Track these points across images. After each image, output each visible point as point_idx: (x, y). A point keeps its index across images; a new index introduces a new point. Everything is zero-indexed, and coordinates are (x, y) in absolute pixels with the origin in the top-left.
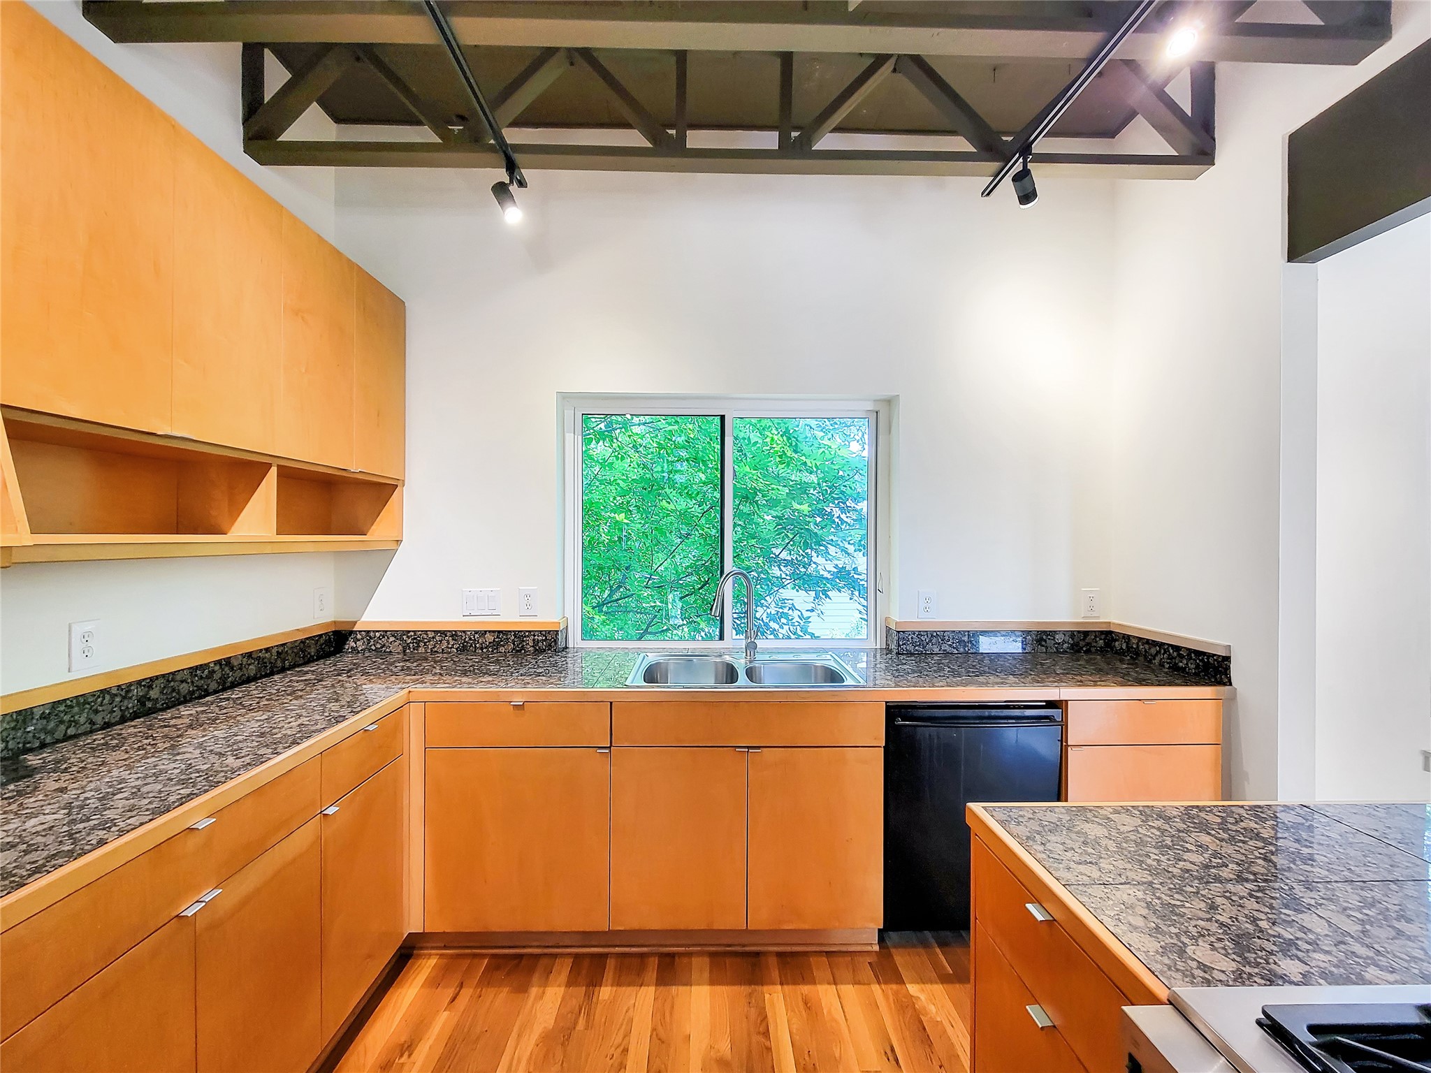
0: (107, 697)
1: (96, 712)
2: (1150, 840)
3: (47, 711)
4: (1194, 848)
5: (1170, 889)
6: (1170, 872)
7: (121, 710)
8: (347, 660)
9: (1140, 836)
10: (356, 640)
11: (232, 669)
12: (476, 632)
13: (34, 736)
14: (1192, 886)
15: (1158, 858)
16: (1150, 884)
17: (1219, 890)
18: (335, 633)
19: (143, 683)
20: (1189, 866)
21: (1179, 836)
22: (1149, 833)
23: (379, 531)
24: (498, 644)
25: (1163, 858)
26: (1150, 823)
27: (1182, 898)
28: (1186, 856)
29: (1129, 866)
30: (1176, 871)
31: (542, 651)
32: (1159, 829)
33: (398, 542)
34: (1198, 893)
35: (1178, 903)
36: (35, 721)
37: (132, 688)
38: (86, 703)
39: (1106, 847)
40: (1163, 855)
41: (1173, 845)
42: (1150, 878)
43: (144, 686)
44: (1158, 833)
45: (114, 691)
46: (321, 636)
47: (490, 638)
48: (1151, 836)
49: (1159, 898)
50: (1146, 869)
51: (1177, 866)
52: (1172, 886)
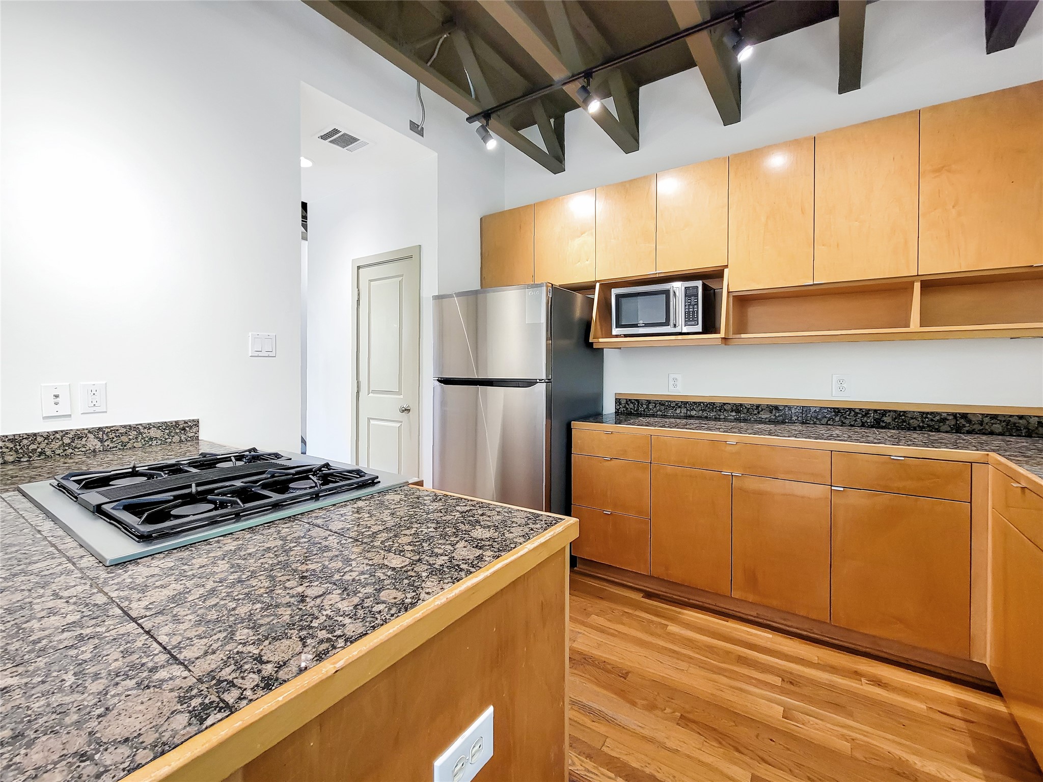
0: (853, 413)
1: (846, 418)
2: (440, 542)
3: (818, 410)
4: (406, 547)
5: (417, 515)
6: (419, 523)
7: (862, 422)
9: (448, 542)
13: (811, 419)
14: (404, 520)
15: (429, 530)
16: (428, 514)
17: (388, 524)
19: (878, 412)
20: (407, 532)
21: (419, 554)
22: (443, 547)
25: (426, 531)
26: (446, 558)
27: (409, 513)
28: (410, 539)
29: (444, 518)
30: (416, 525)
32: (437, 555)
34: (401, 518)
35: (411, 510)
36: (811, 413)
37: (870, 412)
38: (839, 412)
39: (464, 525)
40: (426, 533)
41: (421, 544)
42: (429, 516)
43: (879, 413)
44: (436, 550)
45: (857, 411)
48: (440, 546)
49: (421, 509)
50: (433, 520)
51: (415, 529)
52: (416, 517)
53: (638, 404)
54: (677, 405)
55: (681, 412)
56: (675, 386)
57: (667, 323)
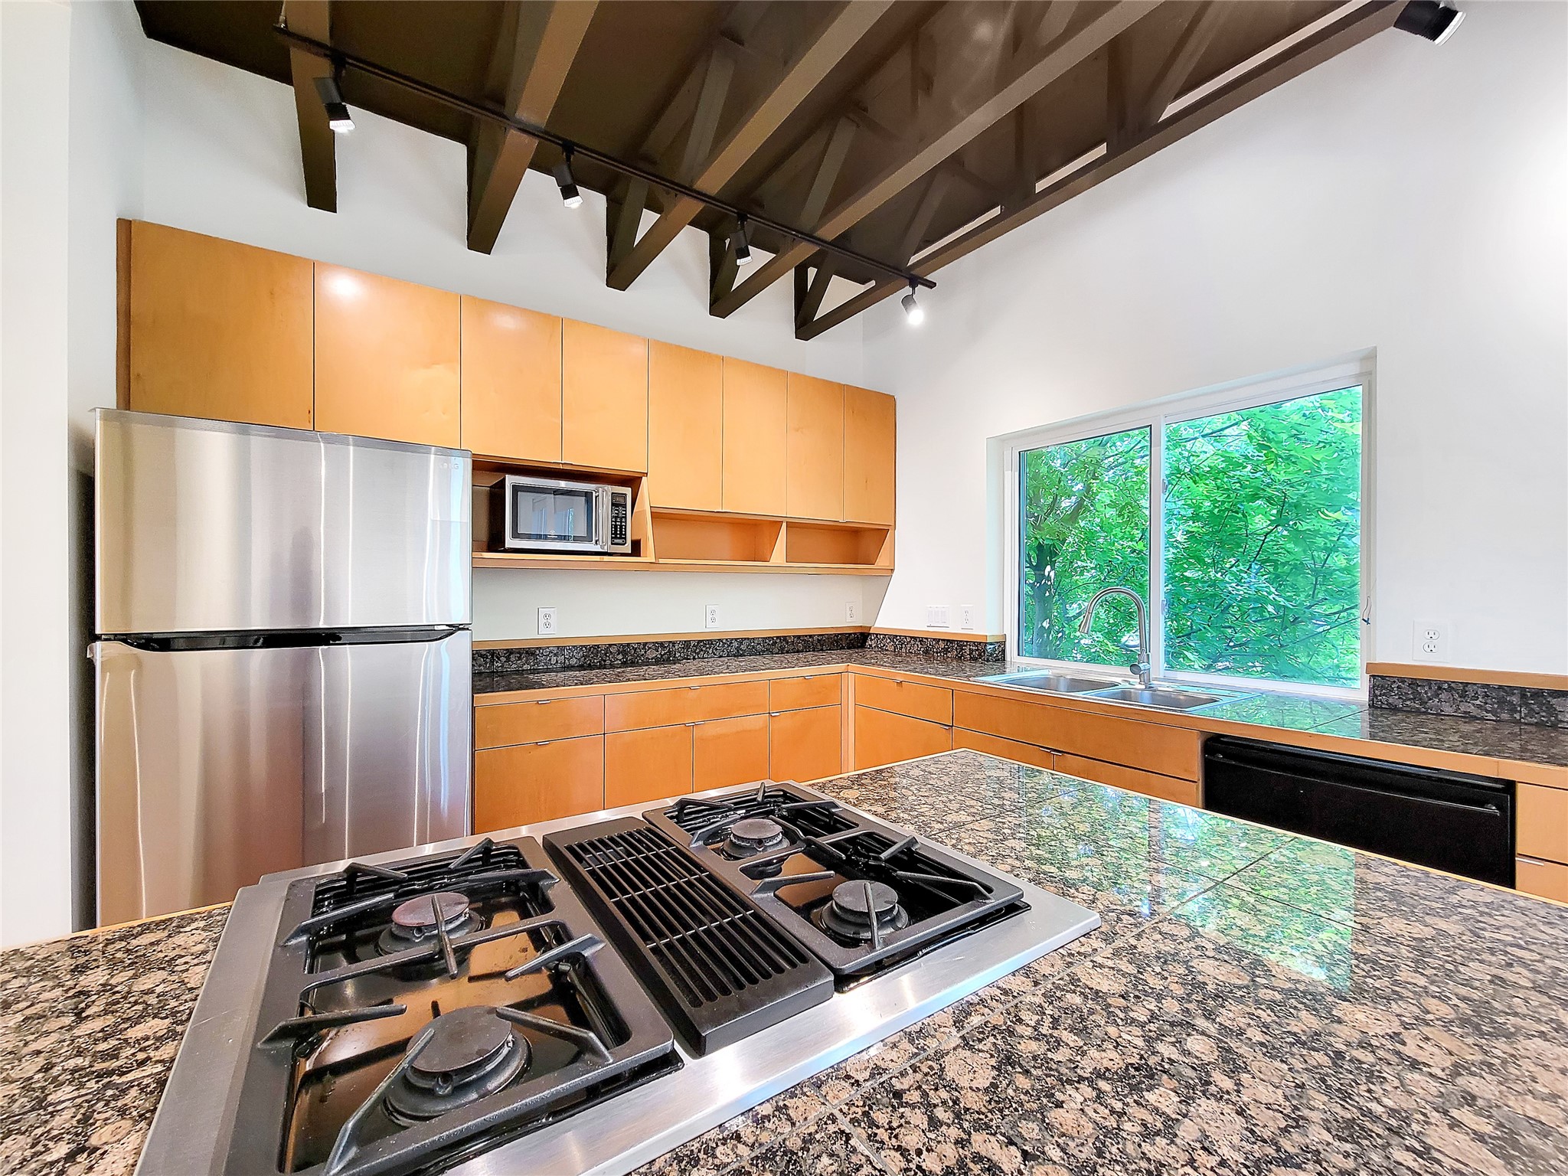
0: (721, 644)
1: (716, 649)
3: (696, 644)
7: (728, 652)
8: (869, 654)
10: (871, 640)
11: (787, 643)
12: (934, 639)
13: (691, 654)
18: (861, 634)
19: (738, 640)
23: (881, 562)
24: (947, 649)
31: (975, 659)
33: (893, 570)
36: (691, 647)
37: (733, 642)
38: (712, 644)
43: (738, 642)
45: (724, 641)
46: (850, 634)
47: (942, 645)
53: (493, 657)
54: (551, 652)
55: (557, 662)
56: (547, 625)
57: (588, 539)
